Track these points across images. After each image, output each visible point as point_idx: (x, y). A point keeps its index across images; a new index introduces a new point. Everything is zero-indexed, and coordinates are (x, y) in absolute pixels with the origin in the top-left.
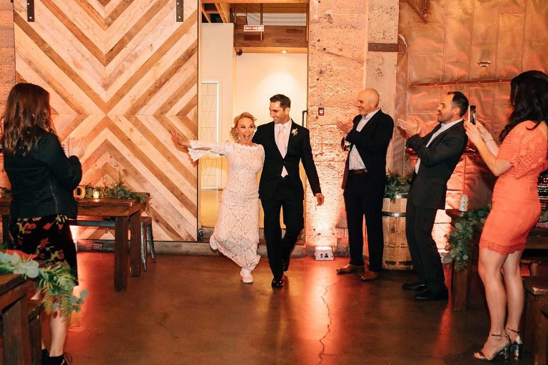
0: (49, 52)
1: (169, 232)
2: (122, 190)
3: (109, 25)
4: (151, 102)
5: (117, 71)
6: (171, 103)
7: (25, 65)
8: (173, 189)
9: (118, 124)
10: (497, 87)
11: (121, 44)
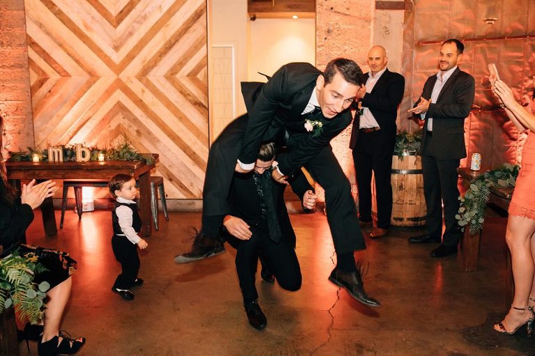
0: (59, 14)
1: (182, 190)
2: (128, 152)
4: (161, 63)
5: (127, 33)
6: (181, 64)
7: (36, 28)
8: (185, 149)
9: (130, 85)
10: (503, 45)
11: (130, 6)
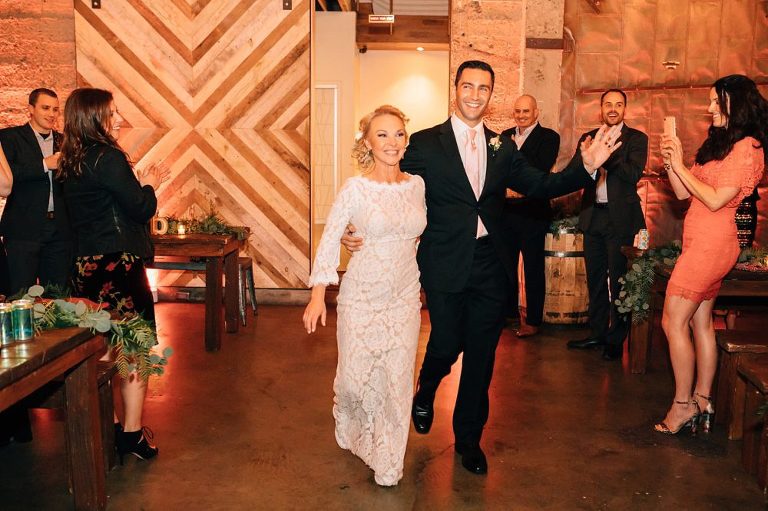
0: (120, 47)
1: (274, 277)
2: (215, 223)
3: (197, 14)
4: (250, 112)
5: (207, 73)
6: (276, 113)
7: (89, 64)
8: (279, 223)
9: (209, 140)
10: (687, 94)
11: (213, 38)
